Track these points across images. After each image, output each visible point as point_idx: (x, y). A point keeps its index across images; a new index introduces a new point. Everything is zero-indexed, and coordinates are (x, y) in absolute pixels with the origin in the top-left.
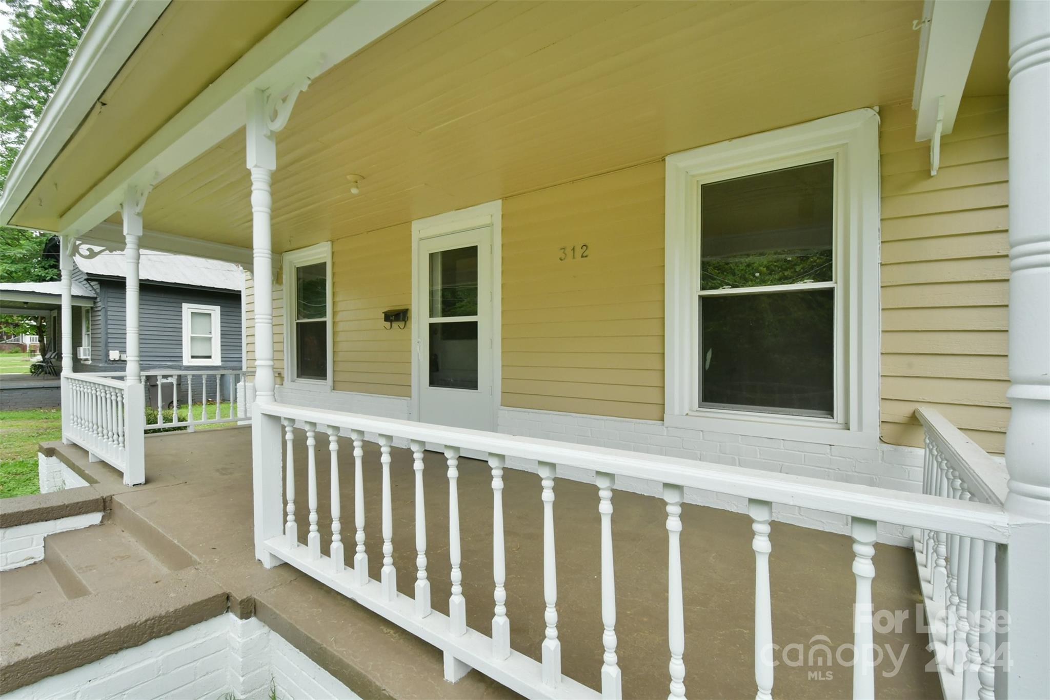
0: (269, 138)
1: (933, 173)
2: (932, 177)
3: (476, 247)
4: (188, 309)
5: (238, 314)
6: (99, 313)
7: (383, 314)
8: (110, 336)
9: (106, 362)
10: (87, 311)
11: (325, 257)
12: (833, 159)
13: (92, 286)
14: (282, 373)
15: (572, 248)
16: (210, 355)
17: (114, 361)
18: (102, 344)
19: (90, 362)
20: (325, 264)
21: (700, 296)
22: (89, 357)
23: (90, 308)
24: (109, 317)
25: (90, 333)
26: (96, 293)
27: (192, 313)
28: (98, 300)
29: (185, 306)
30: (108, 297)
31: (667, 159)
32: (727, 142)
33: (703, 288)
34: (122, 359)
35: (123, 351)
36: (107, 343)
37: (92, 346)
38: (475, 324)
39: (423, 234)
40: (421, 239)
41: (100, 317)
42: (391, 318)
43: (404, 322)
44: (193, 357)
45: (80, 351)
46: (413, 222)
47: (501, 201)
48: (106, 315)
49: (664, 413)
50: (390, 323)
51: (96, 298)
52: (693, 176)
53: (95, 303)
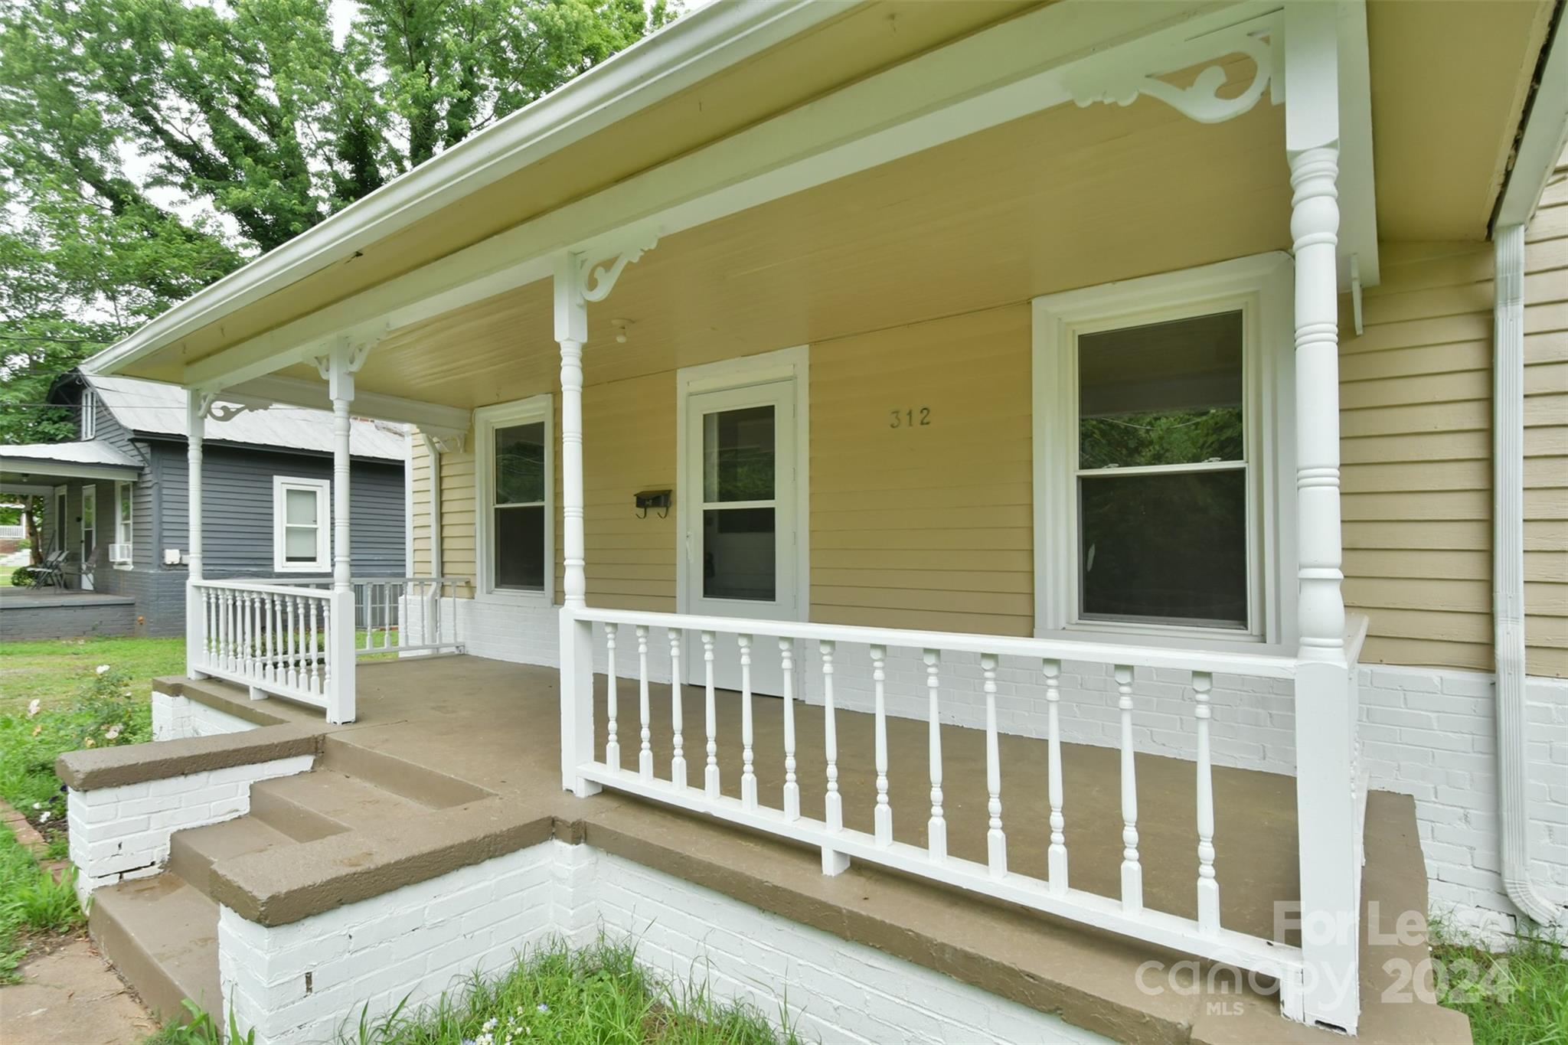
0: (581, 307)
1: (1359, 332)
2: (1359, 336)
3: (773, 407)
4: (281, 484)
5: (401, 496)
6: (149, 492)
7: (635, 498)
8: (165, 526)
9: (159, 566)
10: (125, 489)
11: (542, 415)
12: (1241, 310)
13: (138, 449)
14: (472, 582)
15: (908, 411)
16: (313, 556)
17: (172, 565)
18: (154, 540)
19: (130, 568)
20: (542, 424)
21: (1079, 477)
22: (130, 560)
23: (131, 484)
24: (165, 498)
25: (130, 522)
26: (145, 459)
27: (288, 491)
28: (147, 470)
29: (278, 480)
30: (163, 467)
31: (1034, 302)
32: (1110, 284)
33: (1082, 467)
34: (184, 562)
35: (185, 550)
36: (161, 537)
37: (134, 543)
38: (771, 511)
39: (695, 387)
40: (691, 394)
41: (151, 497)
42: (647, 503)
43: (665, 509)
44: (289, 559)
45: (114, 550)
46: (678, 371)
47: (807, 346)
48: (160, 495)
49: (1034, 627)
50: (643, 510)
51: (142, 468)
52: (1068, 324)
53: (140, 475)
